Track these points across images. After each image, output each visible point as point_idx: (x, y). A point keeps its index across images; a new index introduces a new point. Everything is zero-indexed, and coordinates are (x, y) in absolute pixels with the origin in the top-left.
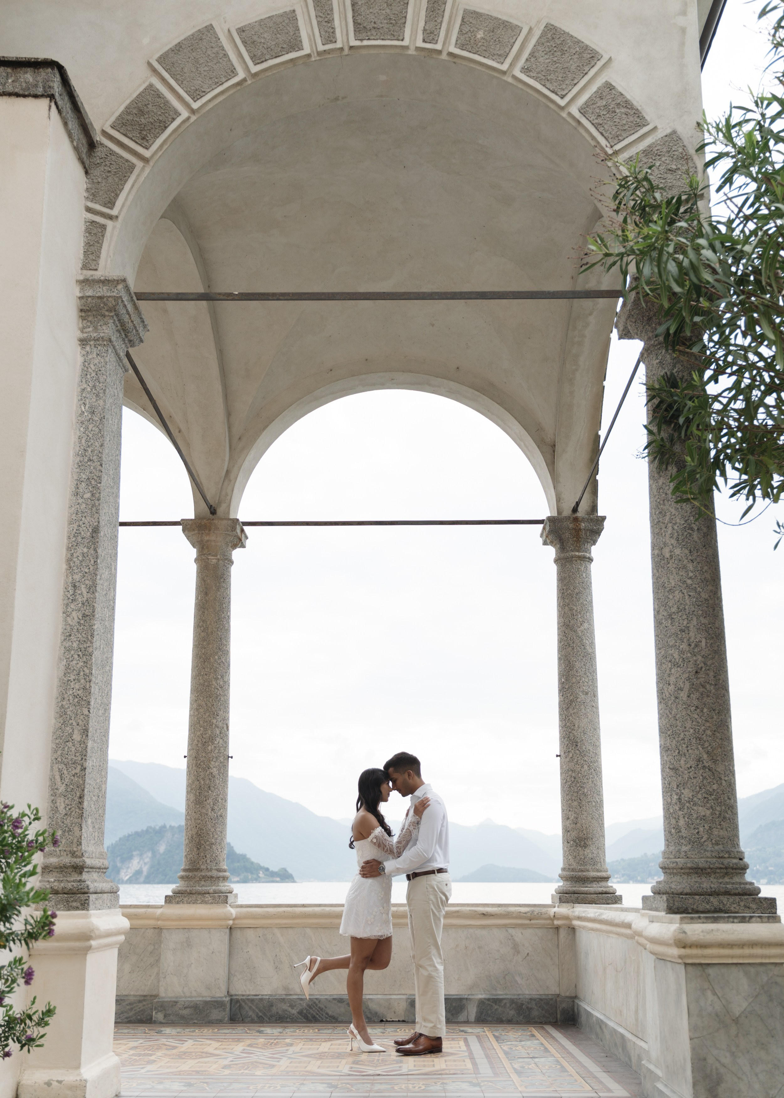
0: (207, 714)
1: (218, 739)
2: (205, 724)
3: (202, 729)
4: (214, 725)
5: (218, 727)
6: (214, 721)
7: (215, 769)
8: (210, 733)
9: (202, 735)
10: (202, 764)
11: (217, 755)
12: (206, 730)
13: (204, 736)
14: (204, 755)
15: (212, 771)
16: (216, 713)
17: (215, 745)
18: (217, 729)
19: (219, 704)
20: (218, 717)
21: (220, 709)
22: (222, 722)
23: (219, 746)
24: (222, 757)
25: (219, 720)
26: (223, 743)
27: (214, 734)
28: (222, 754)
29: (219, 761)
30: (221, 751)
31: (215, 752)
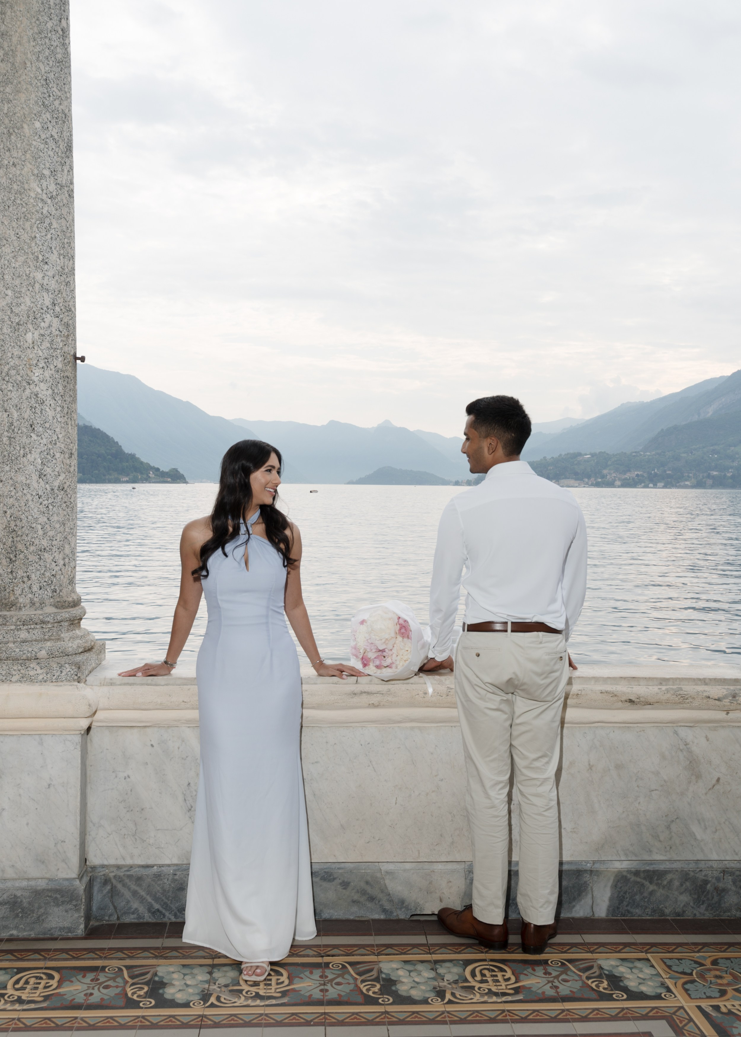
0: (21, 259)
1: (48, 318)
2: (17, 282)
3: (9, 292)
4: (37, 286)
5: (48, 290)
6: (39, 275)
7: (43, 386)
8: (29, 303)
9: (10, 306)
10: (13, 372)
11: (46, 353)
12: (18, 295)
13: (16, 310)
14: (16, 352)
15: (37, 389)
16: (41, 258)
17: (42, 332)
18: (45, 294)
19: (49, 236)
20: (46, 266)
21: (51, 248)
22: (56, 278)
23: (51, 333)
24: (60, 359)
25: (50, 273)
26: (60, 327)
27: (39, 306)
28: (59, 351)
29: (52, 367)
30: (58, 345)
31: (43, 347)
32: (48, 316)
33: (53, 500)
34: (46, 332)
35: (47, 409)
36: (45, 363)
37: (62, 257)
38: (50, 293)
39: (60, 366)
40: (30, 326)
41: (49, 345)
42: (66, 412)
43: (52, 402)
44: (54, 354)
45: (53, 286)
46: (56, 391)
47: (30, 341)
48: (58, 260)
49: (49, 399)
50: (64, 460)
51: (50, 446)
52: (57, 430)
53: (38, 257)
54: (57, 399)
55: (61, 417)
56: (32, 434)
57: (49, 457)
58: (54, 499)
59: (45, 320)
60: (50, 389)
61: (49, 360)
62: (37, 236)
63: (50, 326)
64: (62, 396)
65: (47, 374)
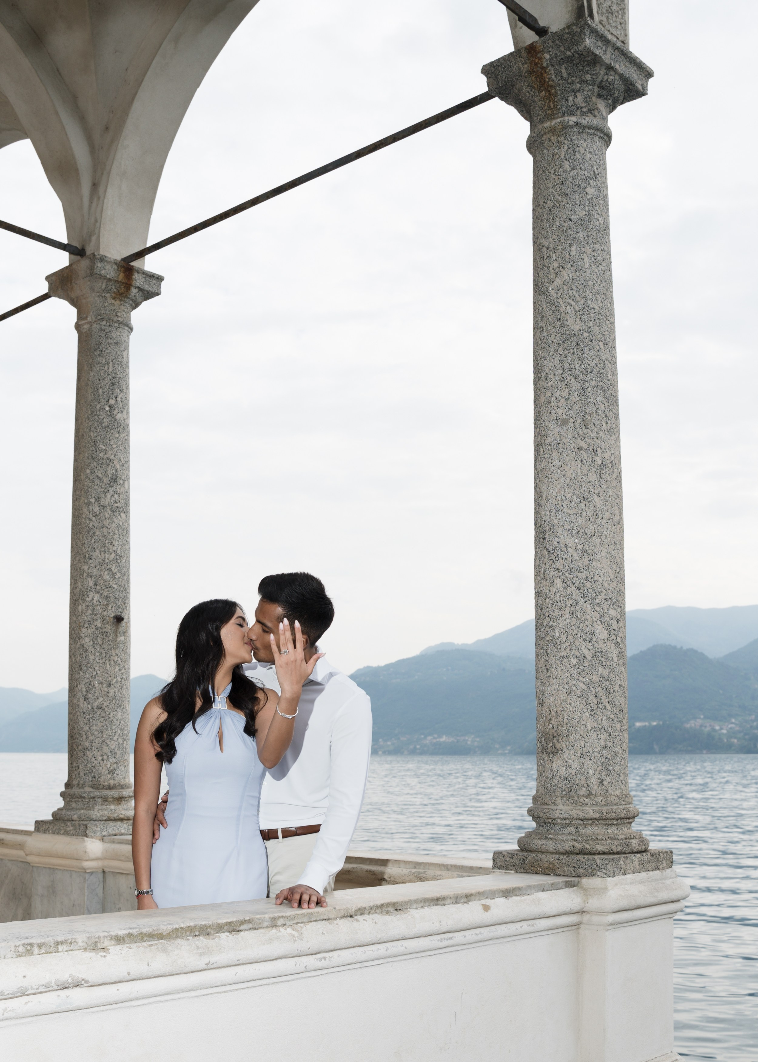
0: (77, 559)
1: (91, 594)
2: (76, 573)
3: (73, 581)
4: (85, 574)
5: (91, 577)
6: (86, 568)
7: (87, 640)
8: (80, 586)
9: (73, 590)
10: (73, 632)
11: (89, 618)
12: (76, 582)
13: (75, 592)
14: (74, 619)
15: (83, 642)
16: (87, 556)
17: (87, 604)
18: (89, 579)
19: (93, 541)
20: (91, 561)
21: (94, 548)
22: (98, 567)
23: (93, 604)
24: (99, 621)
25: (93, 565)
26: (100, 599)
27: (85, 587)
28: (98, 615)
29: (93, 626)
30: (97, 611)
31: (87, 614)
32: (91, 593)
33: (92, 715)
34: (90, 604)
35: (90, 655)
36: (88, 624)
37: (103, 553)
38: (93, 578)
39: (99, 625)
40: (81, 601)
41: (91, 612)
42: (104, 656)
43: (93, 650)
44: (95, 618)
45: (95, 573)
46: (95, 642)
47: (80, 611)
48: (99, 555)
49: (91, 648)
50: (102, 688)
51: (91, 679)
52: (97, 668)
53: (86, 556)
54: (97, 647)
55: (99, 659)
56: (80, 672)
57: (91, 687)
58: (94, 714)
59: (90, 596)
60: (91, 641)
61: (91, 622)
62: (86, 542)
63: (93, 599)
64: (100, 645)
65: (89, 631)
